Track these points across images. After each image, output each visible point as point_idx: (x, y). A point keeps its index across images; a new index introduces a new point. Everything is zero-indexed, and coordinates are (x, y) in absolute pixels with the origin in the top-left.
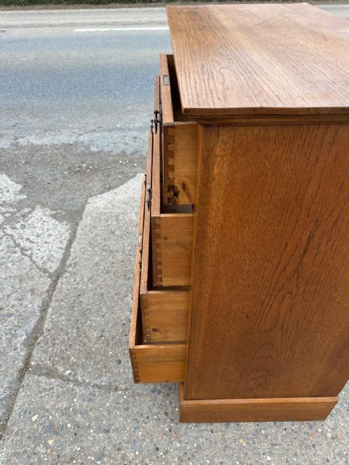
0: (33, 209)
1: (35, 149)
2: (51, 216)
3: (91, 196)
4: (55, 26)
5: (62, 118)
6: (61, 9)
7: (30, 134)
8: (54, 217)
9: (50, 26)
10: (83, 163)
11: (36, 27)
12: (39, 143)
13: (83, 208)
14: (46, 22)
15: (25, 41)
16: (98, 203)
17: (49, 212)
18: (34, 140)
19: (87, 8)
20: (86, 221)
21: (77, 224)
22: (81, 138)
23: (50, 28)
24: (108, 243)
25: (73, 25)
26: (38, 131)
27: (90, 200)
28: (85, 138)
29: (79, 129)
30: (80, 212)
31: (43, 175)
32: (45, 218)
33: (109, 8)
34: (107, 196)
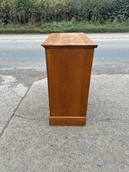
0: (19, 84)
1: (21, 70)
2: (23, 85)
3: (35, 81)
4: (30, 39)
5: (29, 63)
6: (32, 35)
7: (20, 67)
8: (24, 85)
9: (29, 39)
10: (34, 73)
11: (24, 39)
12: (22, 68)
13: (32, 84)
14: (27, 38)
15: (21, 43)
16: (37, 83)
17: (23, 84)
18: (21, 68)
19: (40, 35)
20: (33, 86)
21: (30, 87)
22: (34, 68)
23: (28, 40)
24: (38, 91)
25: (35, 39)
26: (22, 66)
27: (34, 82)
28: (35, 68)
29: (34, 65)
30: (31, 85)
31: (22, 76)
32: (21, 86)
33: (47, 35)
34: (39, 81)
